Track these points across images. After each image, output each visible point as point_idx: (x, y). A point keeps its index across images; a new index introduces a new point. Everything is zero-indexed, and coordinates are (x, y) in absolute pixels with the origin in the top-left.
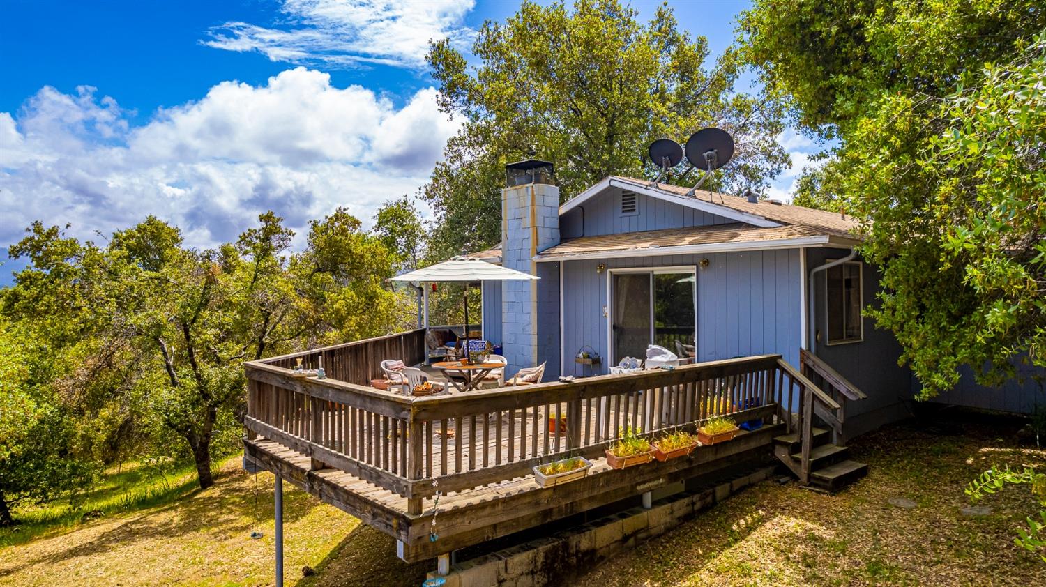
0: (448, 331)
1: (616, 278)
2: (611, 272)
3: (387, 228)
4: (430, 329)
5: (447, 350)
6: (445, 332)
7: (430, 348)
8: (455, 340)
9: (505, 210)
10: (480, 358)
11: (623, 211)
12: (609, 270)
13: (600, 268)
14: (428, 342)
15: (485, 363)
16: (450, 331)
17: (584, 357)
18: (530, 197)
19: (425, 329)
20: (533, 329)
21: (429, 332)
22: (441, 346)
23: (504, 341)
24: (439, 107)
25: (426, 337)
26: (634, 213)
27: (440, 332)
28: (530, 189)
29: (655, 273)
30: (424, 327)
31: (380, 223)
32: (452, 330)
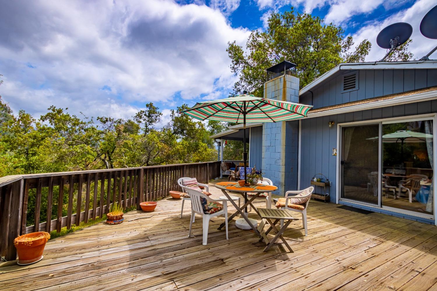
0: (231, 163)
1: (344, 129)
2: (340, 126)
3: (211, 126)
4: (223, 161)
5: (231, 172)
6: (230, 163)
7: (223, 170)
8: (235, 167)
9: (266, 94)
10: (254, 180)
11: (344, 90)
12: (338, 125)
13: (331, 123)
14: (222, 167)
15: (259, 185)
16: (233, 163)
17: (318, 181)
18: (282, 83)
19: (221, 162)
20: (282, 162)
21: (223, 163)
22: (228, 170)
23: (262, 168)
24: (231, 70)
25: (221, 165)
26: (354, 89)
27: (228, 163)
28: (282, 79)
29: (383, 123)
30: (220, 160)
31: (209, 124)
32: (234, 163)
